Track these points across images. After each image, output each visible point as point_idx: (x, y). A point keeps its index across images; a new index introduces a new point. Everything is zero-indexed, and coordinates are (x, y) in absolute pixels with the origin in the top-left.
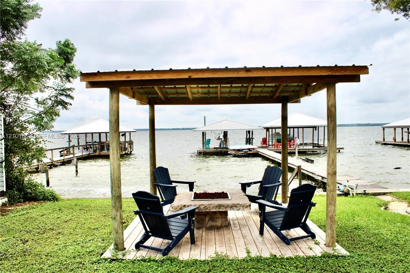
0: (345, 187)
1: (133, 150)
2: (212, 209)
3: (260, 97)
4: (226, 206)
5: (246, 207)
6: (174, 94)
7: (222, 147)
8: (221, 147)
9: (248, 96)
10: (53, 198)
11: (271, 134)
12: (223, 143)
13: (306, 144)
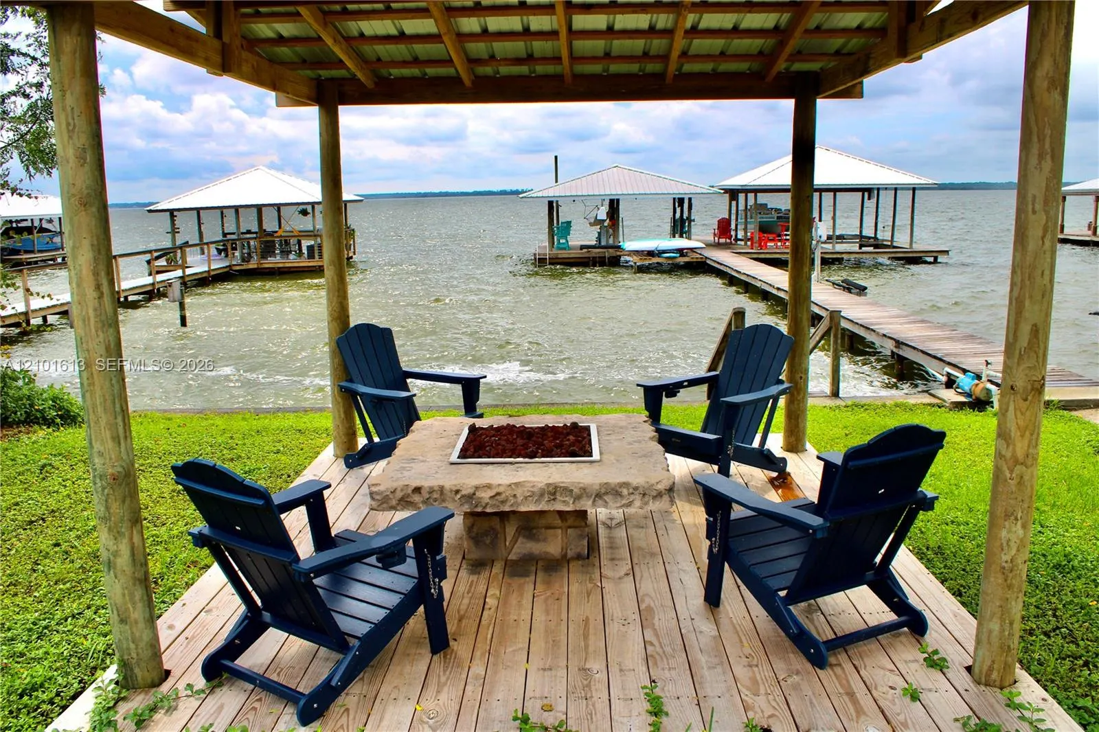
0: (976, 382)
1: (355, 254)
2: (522, 503)
3: (715, 75)
4: (576, 491)
5: (654, 498)
6: (404, 63)
7: (603, 243)
8: (600, 243)
9: (672, 67)
10: (61, 417)
11: (741, 207)
12: (607, 232)
13: (841, 238)
